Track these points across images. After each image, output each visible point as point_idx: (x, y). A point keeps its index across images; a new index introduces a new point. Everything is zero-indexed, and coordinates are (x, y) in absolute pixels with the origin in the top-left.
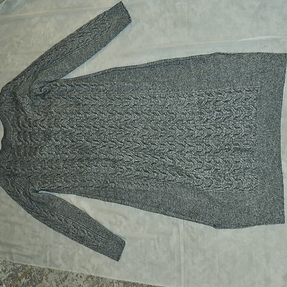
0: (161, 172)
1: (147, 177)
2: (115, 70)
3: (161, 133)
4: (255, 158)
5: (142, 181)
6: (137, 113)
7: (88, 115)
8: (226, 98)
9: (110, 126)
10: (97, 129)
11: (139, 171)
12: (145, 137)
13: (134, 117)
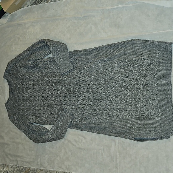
3: (103, 86)
4: (157, 99)
6: (89, 76)
7: (60, 79)
8: (139, 63)
9: (73, 85)
10: (66, 87)
11: (91, 110)
12: (94, 89)
13: (87, 79)
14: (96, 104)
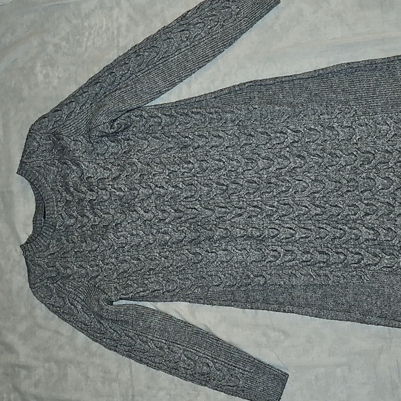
0: (352, 252)
1: (324, 262)
2: (255, 84)
3: (348, 186)
5: (316, 269)
6: (299, 156)
7: (205, 165)
9: (249, 182)
10: (225, 187)
11: (308, 253)
12: (317, 195)
13: (295, 163)
14: (322, 235)
